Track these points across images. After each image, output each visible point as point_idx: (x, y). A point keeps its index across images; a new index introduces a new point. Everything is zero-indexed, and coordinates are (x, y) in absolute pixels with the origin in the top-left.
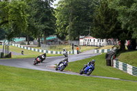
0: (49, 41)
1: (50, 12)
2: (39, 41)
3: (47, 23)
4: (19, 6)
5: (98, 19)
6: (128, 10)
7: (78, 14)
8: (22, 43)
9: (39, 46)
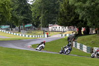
0: (27, 28)
1: (27, 7)
2: (19, 28)
3: (25, 15)
4: (5, 2)
5: (62, 12)
6: (84, 5)
7: (48, 8)
8: (7, 30)
9: (20, 31)
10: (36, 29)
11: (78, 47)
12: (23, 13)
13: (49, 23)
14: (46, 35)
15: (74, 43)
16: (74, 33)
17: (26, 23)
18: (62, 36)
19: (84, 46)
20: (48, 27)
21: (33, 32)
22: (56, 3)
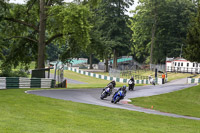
0: (122, 64)
1: (123, 22)
2: (106, 64)
3: (119, 39)
4: (79, 13)
5: (194, 34)
7: (164, 25)
8: (83, 67)
9: (107, 71)
10: (140, 66)
12: (114, 34)
18: (193, 81)
20: (164, 63)
21: (134, 72)
22: (182, 14)
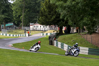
0: (8, 27)
1: (8, 6)
3: (6, 14)
5: (43, 11)
6: (65, 5)
7: (29, 7)
10: (17, 28)
11: (59, 46)
12: (4, 12)
13: (30, 22)
14: (27, 34)
15: (55, 42)
16: (55, 32)
17: (7, 22)
18: (43, 35)
19: (65, 45)
20: (29, 26)
21: (14, 31)
22: (37, 2)
